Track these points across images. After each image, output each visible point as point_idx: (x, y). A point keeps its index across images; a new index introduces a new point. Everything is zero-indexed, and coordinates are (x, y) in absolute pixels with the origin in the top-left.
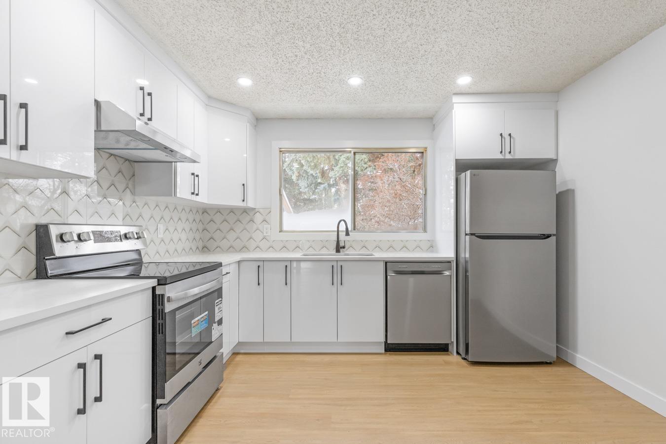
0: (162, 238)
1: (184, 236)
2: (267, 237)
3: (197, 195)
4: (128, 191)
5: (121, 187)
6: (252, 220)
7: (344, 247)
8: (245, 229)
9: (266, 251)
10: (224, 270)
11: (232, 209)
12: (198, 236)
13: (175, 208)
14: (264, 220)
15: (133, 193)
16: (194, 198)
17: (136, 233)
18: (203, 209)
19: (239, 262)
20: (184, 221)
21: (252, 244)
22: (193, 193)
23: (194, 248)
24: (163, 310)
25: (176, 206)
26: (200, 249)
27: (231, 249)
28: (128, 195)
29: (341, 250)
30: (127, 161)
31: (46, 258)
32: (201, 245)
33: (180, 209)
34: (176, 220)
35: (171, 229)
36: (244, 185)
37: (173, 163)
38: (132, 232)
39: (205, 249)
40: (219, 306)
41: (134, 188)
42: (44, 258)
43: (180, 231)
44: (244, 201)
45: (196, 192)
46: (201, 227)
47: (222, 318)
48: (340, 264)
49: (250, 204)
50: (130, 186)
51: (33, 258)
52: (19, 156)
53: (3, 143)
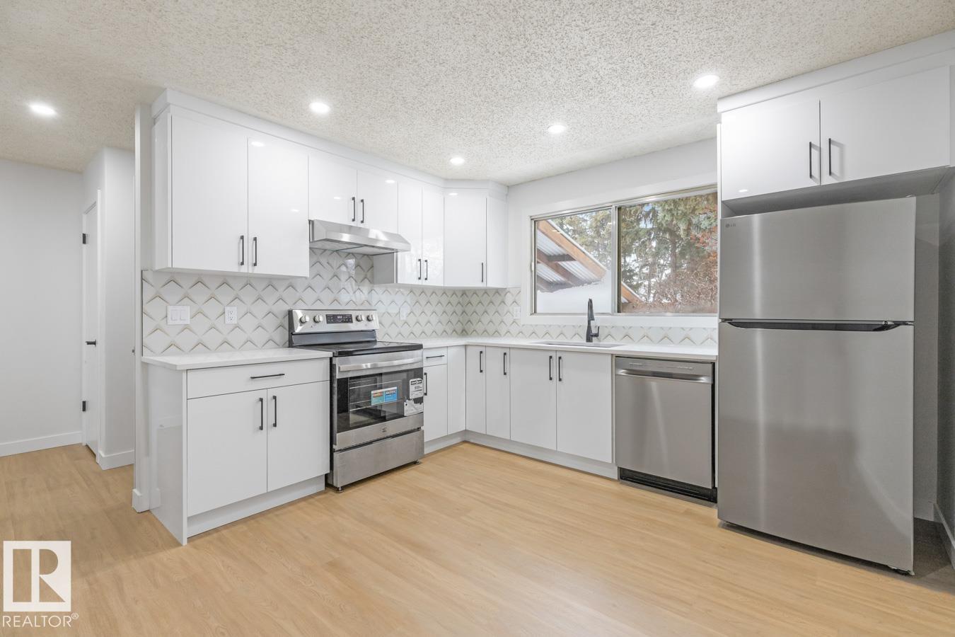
0: (405, 320)
2: (517, 321)
3: (426, 279)
4: (366, 281)
6: (503, 302)
7: (596, 335)
8: (497, 311)
9: (516, 336)
12: (454, 320)
13: (422, 292)
14: (515, 302)
15: (372, 282)
16: (424, 282)
19: (465, 346)
20: (434, 304)
21: (503, 329)
22: (419, 278)
26: (458, 332)
27: (485, 333)
28: (366, 284)
29: (594, 339)
30: (365, 256)
33: (428, 292)
34: (424, 303)
35: (418, 312)
36: (483, 264)
39: (463, 333)
40: (416, 385)
41: (373, 277)
42: (292, 333)
43: (429, 313)
44: (483, 280)
45: (424, 277)
47: (423, 397)
48: (559, 355)
49: (493, 283)
50: (368, 276)
51: (287, 333)
52: (253, 270)
53: (242, 264)
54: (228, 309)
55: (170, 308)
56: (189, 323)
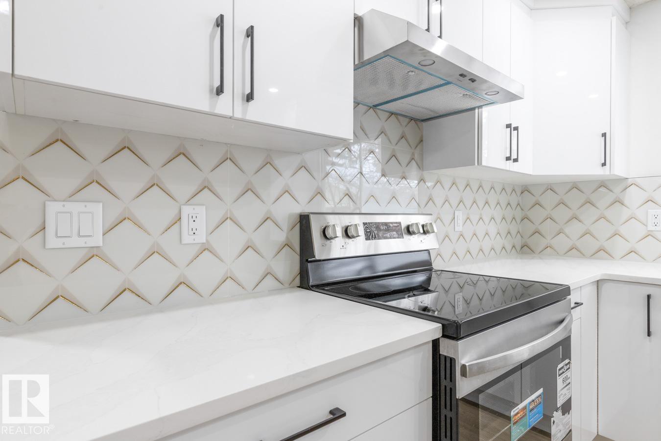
0: (461, 231)
1: (493, 229)
2: (657, 234)
3: (516, 160)
4: (413, 163)
5: (404, 158)
6: (619, 201)
8: (602, 217)
9: (653, 261)
10: (573, 298)
11: (574, 183)
12: (514, 229)
13: (480, 186)
14: (650, 200)
15: (421, 167)
16: (510, 166)
17: (423, 226)
18: (522, 186)
19: (598, 283)
20: (493, 206)
22: (508, 159)
23: (509, 247)
24: (452, 391)
25: (481, 182)
26: (518, 248)
27: (574, 252)
28: (414, 171)
30: (413, 121)
31: (309, 260)
32: (518, 242)
33: (487, 188)
34: (481, 204)
35: (475, 218)
36: (604, 135)
37: (477, 111)
38: (417, 224)
39: (525, 249)
40: (564, 376)
41: (422, 159)
42: (307, 260)
43: (487, 220)
44: (604, 164)
45: (514, 156)
46: (519, 214)
47: (570, 399)
49: (618, 169)
50: (416, 156)
51: (297, 258)
52: (245, 112)
53: (220, 90)
54: (187, 210)
55: (53, 208)
56: (100, 243)
